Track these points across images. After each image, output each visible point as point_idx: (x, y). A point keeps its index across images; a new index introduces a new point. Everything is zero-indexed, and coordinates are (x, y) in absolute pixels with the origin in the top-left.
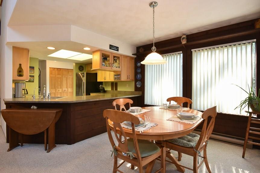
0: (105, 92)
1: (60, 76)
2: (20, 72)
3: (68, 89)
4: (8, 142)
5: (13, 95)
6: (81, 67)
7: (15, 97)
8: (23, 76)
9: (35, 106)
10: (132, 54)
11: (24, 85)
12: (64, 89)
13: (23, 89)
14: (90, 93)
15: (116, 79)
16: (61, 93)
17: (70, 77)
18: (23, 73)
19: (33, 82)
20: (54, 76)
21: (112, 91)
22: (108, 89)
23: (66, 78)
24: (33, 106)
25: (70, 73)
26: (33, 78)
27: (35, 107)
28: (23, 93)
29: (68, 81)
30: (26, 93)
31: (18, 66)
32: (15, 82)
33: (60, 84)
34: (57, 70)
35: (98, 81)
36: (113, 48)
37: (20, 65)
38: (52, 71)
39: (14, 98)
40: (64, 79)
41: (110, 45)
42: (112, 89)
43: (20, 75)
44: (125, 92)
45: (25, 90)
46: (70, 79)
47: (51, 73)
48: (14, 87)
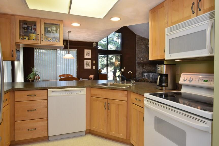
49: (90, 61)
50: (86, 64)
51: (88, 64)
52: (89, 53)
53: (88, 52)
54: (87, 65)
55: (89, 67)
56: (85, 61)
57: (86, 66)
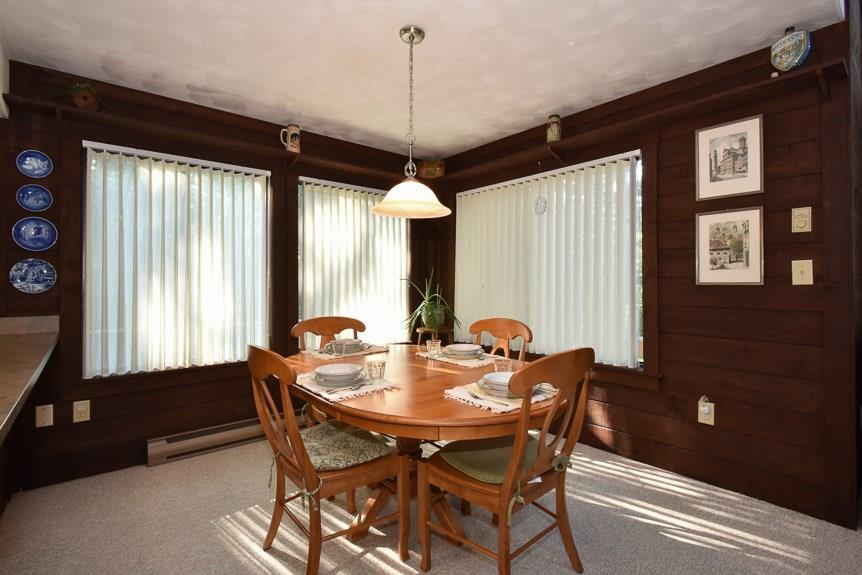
49: (753, 217)
50: (717, 246)
51: (730, 248)
52: (737, 157)
53: (736, 145)
54: (724, 256)
55: (751, 273)
56: (706, 224)
57: (714, 262)
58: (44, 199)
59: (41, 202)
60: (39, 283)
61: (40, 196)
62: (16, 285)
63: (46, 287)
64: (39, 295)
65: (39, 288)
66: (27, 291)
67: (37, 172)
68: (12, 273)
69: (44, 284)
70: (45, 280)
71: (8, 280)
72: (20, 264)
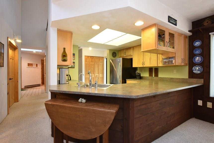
0: (141, 78)
1: (93, 63)
2: (64, 57)
3: (99, 75)
4: (52, 135)
5: (57, 81)
6: (114, 53)
7: (59, 83)
8: (67, 61)
9: (83, 99)
10: (189, 31)
11: (67, 70)
12: (96, 75)
13: (67, 75)
14: (126, 80)
15: (167, 64)
16: (94, 78)
17: (101, 64)
18: (67, 58)
19: (74, 68)
20: (88, 63)
21: (151, 77)
22: (146, 74)
23: (97, 65)
24: (81, 99)
25: (101, 60)
26: (74, 64)
27: (84, 101)
28: (67, 79)
29: (99, 68)
30: (69, 79)
31: (62, 50)
32: (60, 67)
33: (93, 70)
34: (91, 57)
35: (133, 67)
36: (172, 21)
37: (64, 49)
38: (87, 58)
39: (59, 85)
40: (96, 66)
41: (169, 17)
42: (151, 74)
43: (65, 60)
44: (171, 79)
45: (69, 76)
46: (101, 66)
47: (86, 61)
48: (59, 73)
58: (200, 51)
59: (199, 52)
60: (199, 71)
61: (199, 50)
62: (194, 72)
63: (200, 72)
64: (199, 74)
65: (199, 72)
66: (196, 73)
67: (198, 45)
68: (193, 69)
69: (200, 71)
70: (200, 70)
71: (192, 70)
72: (194, 67)
